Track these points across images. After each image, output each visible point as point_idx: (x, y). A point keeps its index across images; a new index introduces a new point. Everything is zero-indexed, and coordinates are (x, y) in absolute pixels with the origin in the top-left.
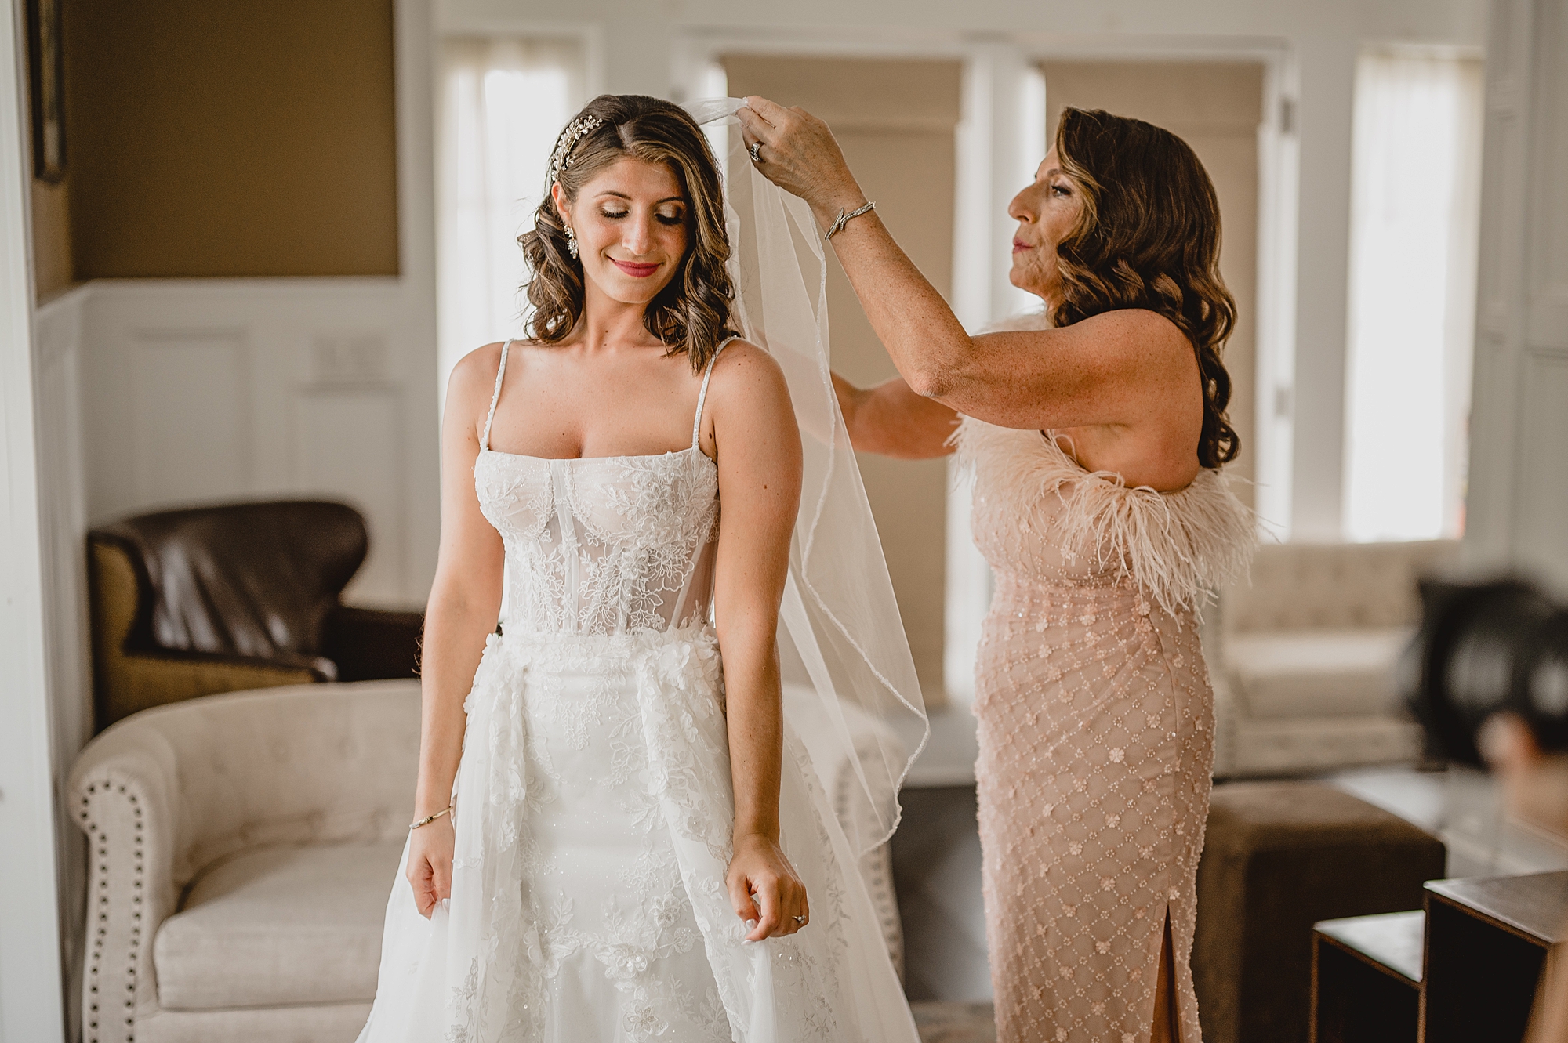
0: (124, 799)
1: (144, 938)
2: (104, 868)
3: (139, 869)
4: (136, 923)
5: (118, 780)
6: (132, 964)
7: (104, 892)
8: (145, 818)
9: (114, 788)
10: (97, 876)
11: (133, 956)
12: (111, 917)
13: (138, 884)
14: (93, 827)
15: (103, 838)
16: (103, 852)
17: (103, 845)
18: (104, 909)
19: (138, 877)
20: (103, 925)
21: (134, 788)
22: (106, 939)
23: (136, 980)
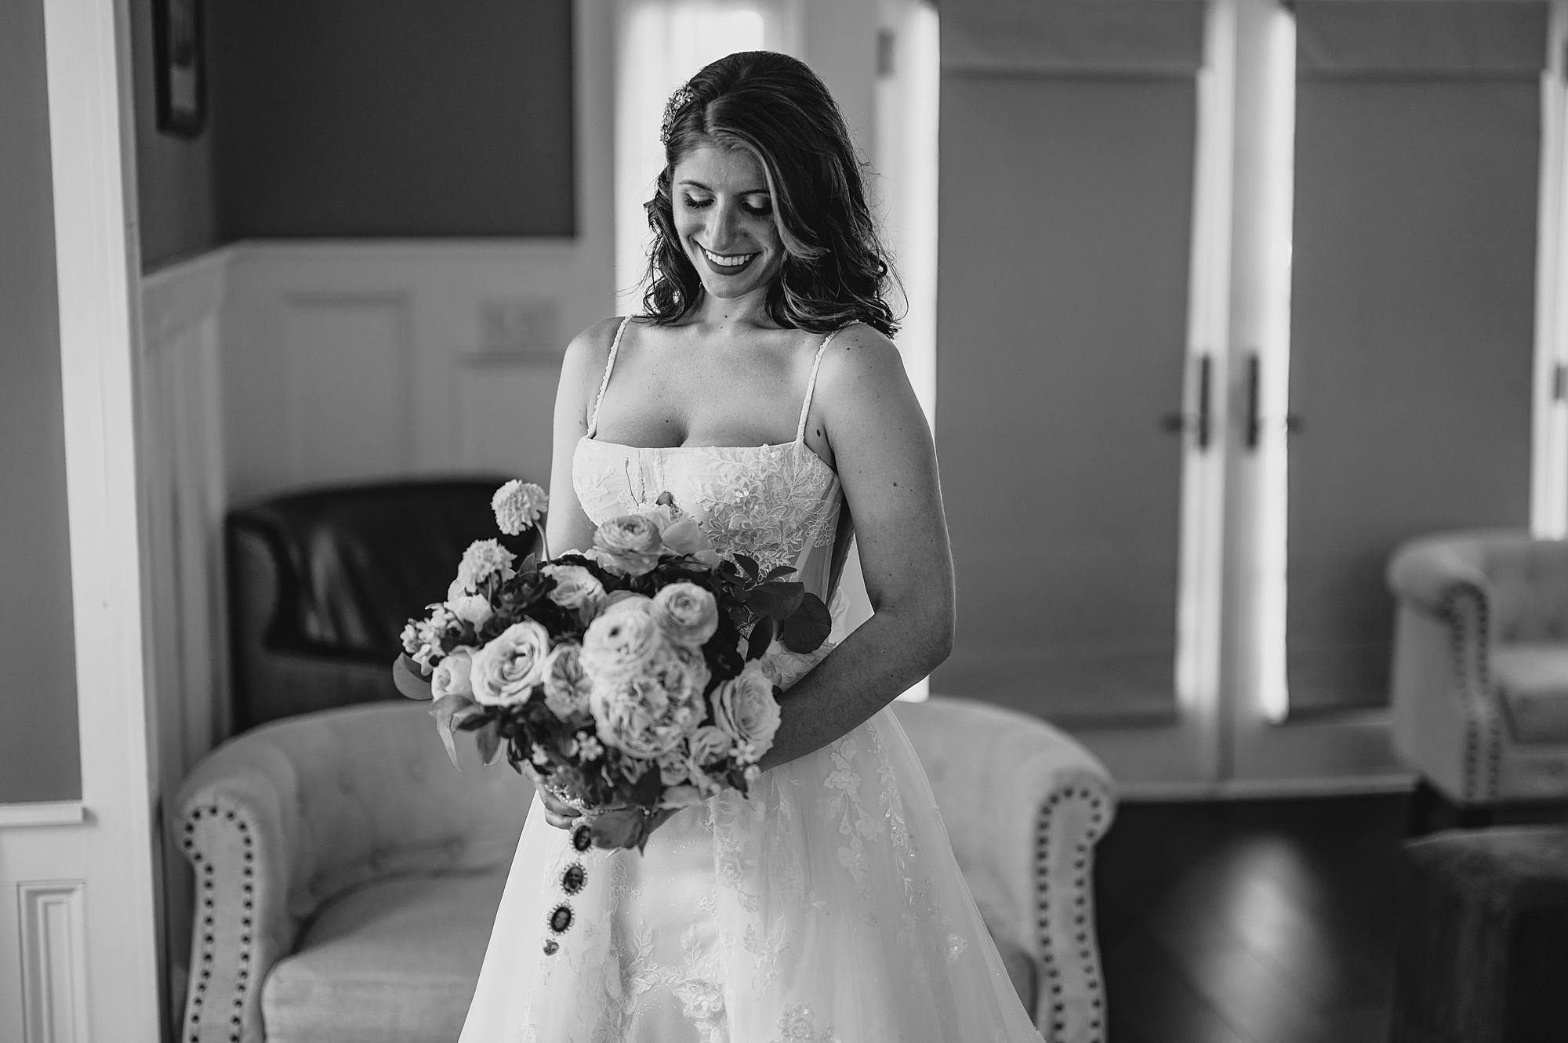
0: (232, 826)
1: (251, 983)
2: (209, 903)
3: (248, 904)
4: (243, 965)
5: (225, 805)
6: (236, 1012)
7: (209, 929)
8: (255, 848)
9: (221, 814)
10: (202, 911)
11: (239, 1003)
12: (217, 959)
13: (247, 922)
14: (198, 857)
15: (209, 869)
16: (209, 885)
17: (209, 877)
18: (209, 948)
19: (247, 913)
20: (207, 966)
21: (243, 815)
22: (211, 983)
23: (241, 1030)
